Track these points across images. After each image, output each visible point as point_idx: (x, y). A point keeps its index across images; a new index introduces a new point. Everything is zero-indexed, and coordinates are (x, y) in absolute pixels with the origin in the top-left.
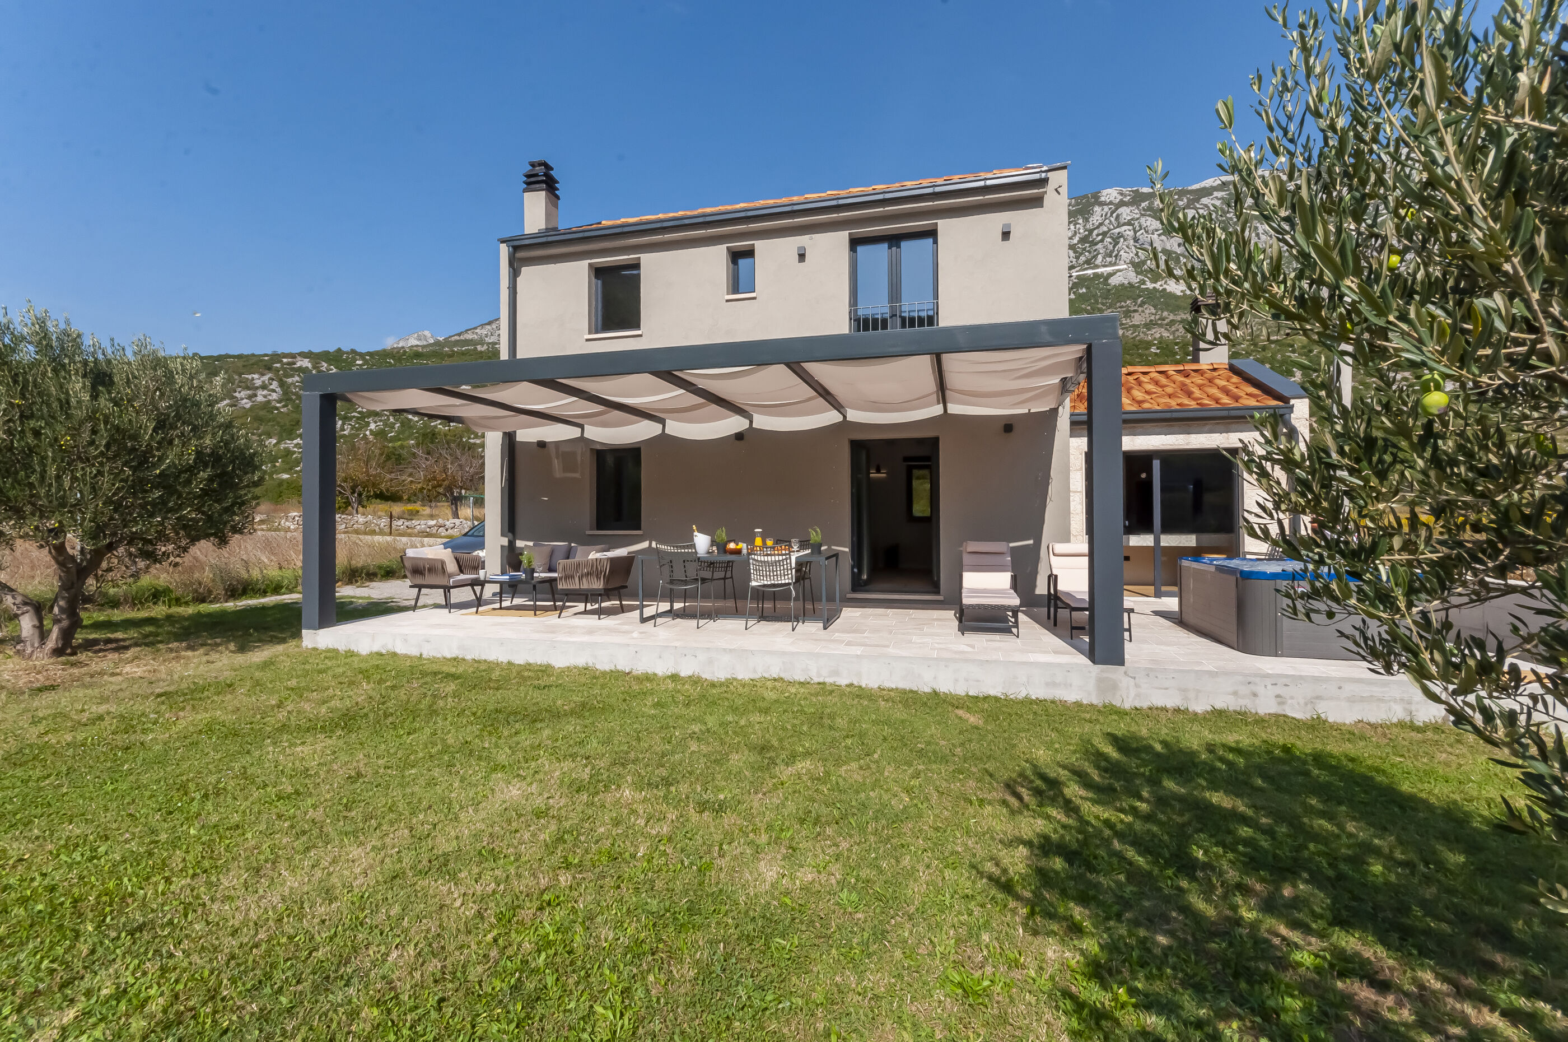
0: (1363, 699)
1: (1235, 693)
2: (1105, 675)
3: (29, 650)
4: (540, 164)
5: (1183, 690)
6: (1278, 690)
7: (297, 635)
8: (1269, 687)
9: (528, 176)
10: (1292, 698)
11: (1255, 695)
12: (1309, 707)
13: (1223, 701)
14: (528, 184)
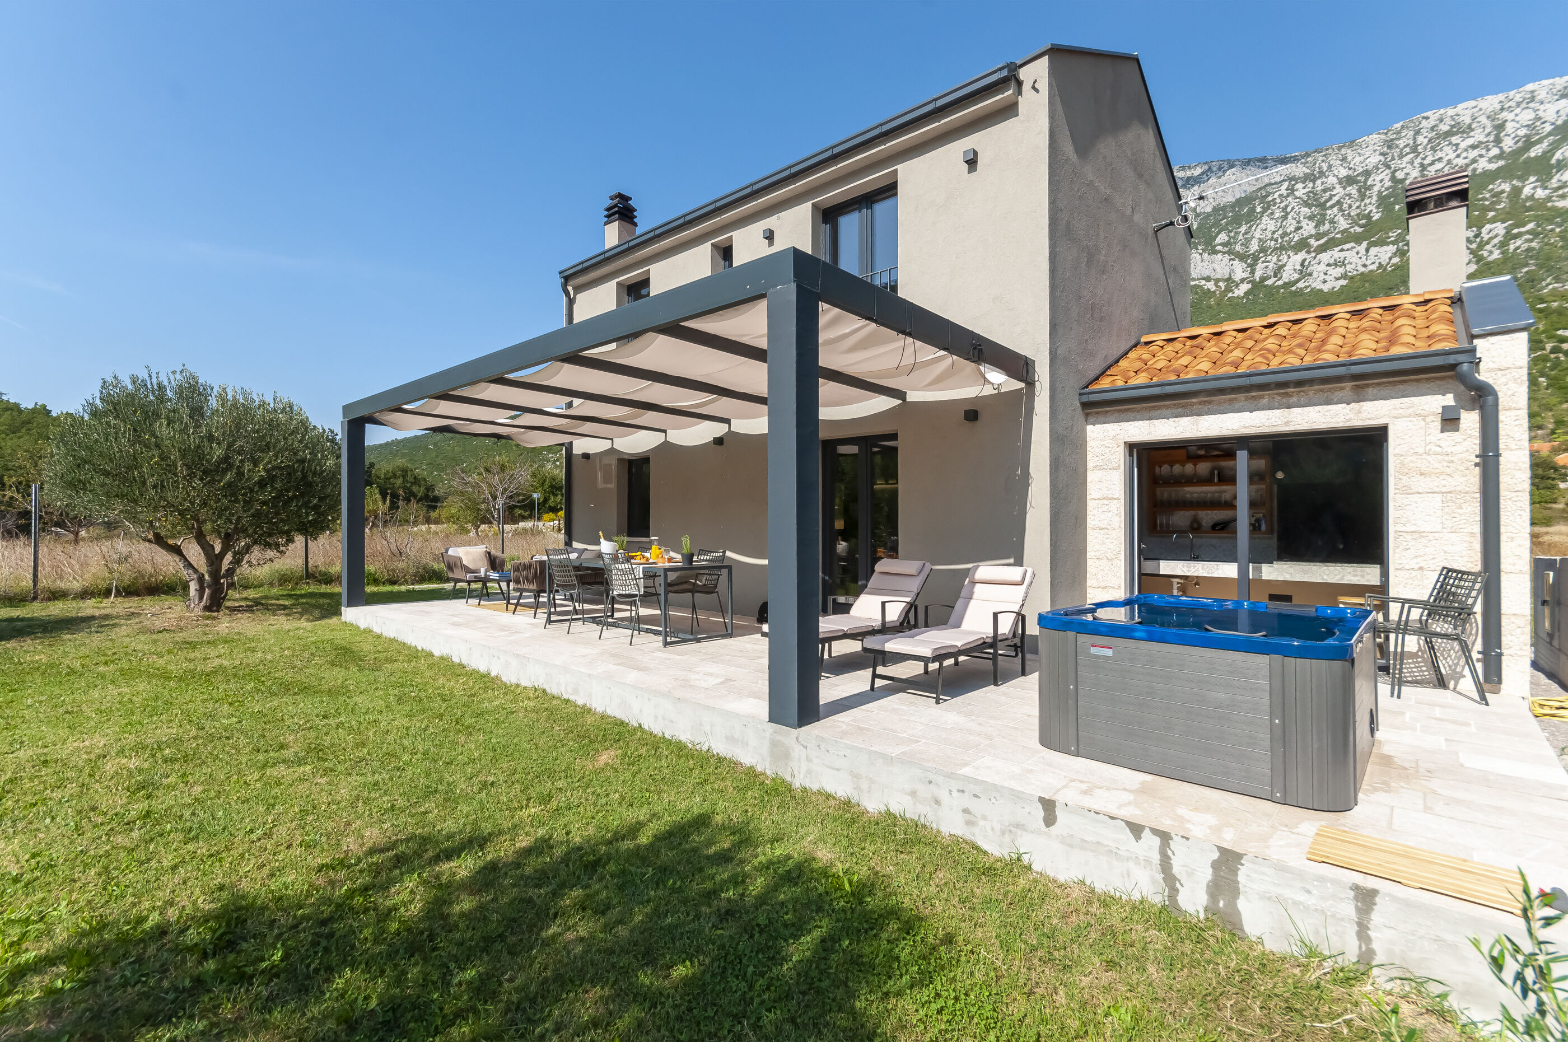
0: (1084, 845)
1: (913, 794)
2: (778, 738)
3: (192, 606)
4: (616, 197)
5: (856, 776)
6: (967, 802)
7: (338, 613)
8: (955, 794)
9: (608, 210)
10: (984, 818)
11: (937, 802)
12: (1007, 838)
13: (900, 804)
14: (608, 216)
